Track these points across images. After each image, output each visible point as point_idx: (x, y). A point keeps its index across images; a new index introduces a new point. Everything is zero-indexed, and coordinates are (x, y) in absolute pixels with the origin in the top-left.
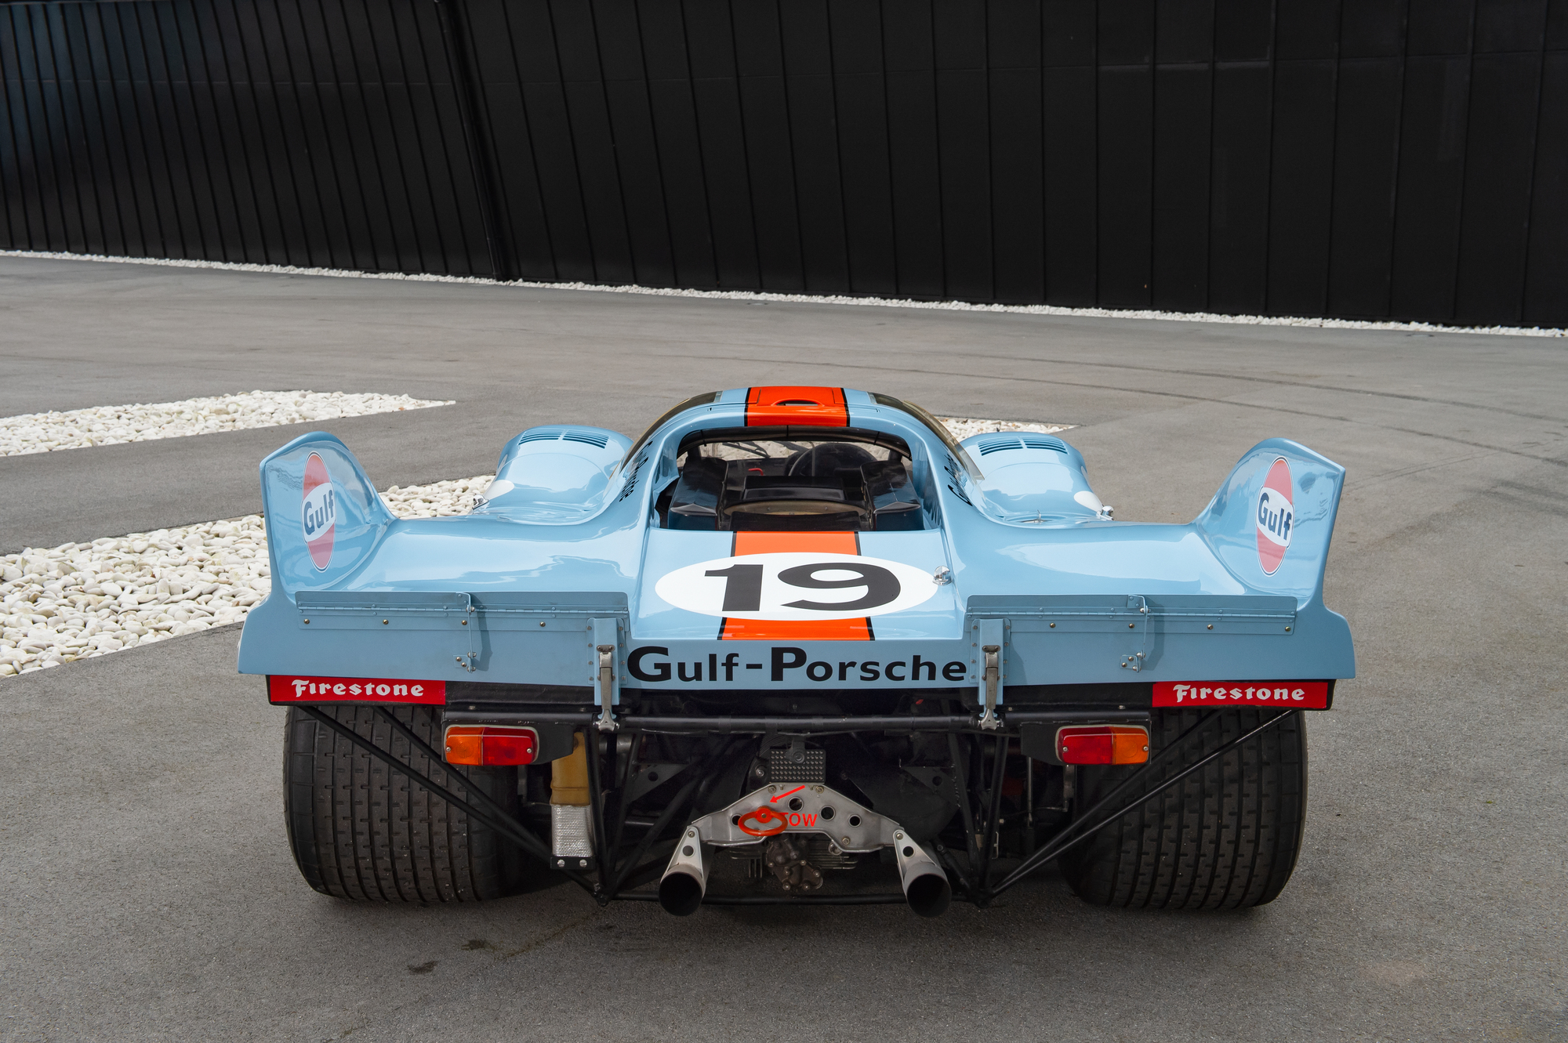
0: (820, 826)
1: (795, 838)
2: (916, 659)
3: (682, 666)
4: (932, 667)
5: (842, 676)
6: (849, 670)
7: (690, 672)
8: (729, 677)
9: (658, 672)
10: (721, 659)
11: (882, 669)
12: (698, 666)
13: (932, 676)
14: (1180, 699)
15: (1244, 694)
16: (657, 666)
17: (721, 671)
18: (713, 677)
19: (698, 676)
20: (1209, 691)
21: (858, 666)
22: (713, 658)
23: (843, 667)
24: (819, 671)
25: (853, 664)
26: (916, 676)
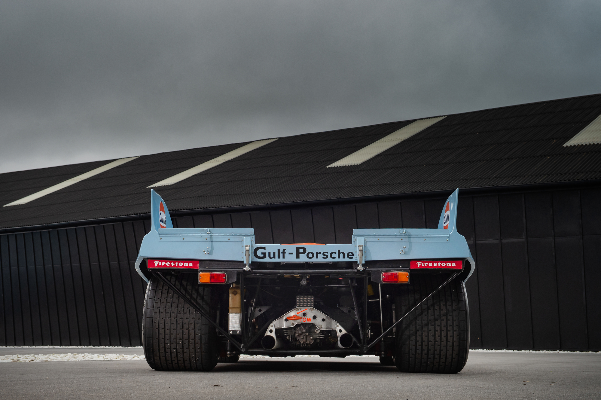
0: (312, 321)
1: (305, 325)
2: (339, 251)
3: (269, 253)
4: (343, 254)
5: (317, 257)
6: (319, 255)
7: (272, 256)
8: (284, 257)
9: (262, 256)
10: (281, 251)
11: (329, 255)
12: (274, 253)
13: (344, 257)
14: (419, 266)
15: (438, 265)
16: (262, 253)
17: (281, 255)
18: (279, 257)
19: (274, 257)
20: (427, 264)
21: (322, 253)
22: (279, 250)
23: (317, 254)
24: (310, 255)
25: (320, 253)
26: (339, 257)
